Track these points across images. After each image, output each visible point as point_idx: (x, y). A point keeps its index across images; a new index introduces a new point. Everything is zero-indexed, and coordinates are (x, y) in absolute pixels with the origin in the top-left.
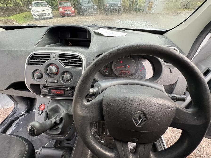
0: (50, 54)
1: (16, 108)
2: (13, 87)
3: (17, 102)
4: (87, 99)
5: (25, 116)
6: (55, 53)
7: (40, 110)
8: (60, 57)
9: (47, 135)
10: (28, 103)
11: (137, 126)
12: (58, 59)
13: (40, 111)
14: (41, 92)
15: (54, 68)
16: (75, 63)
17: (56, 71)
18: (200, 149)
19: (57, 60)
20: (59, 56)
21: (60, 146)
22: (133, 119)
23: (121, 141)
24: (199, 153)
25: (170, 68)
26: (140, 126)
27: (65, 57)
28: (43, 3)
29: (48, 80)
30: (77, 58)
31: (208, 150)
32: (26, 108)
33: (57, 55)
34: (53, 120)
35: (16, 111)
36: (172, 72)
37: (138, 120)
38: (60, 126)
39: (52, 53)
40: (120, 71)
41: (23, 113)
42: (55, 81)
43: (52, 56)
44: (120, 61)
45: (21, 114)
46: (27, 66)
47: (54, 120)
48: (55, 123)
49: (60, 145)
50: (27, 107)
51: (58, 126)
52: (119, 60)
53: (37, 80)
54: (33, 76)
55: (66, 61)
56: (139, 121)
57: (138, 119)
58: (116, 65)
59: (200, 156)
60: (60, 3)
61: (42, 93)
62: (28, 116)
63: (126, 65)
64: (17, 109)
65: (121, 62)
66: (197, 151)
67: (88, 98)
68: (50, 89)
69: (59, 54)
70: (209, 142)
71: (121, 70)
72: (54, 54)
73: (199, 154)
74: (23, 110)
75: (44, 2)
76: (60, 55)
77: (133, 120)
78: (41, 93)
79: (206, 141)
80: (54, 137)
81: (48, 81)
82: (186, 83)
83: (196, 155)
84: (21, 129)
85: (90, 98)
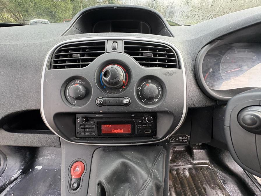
0: (104, 43)
1: (3, 167)
2: (5, 126)
3: (5, 155)
4: (177, 139)
5: (19, 180)
7: (73, 177)
10: (26, 154)
12: (123, 51)
13: (73, 180)
14: (77, 131)
16: (160, 60)
19: (122, 53)
20: (125, 47)
27: (138, 49)
30: (164, 50)
32: (23, 165)
33: (121, 45)
35: (1, 172)
39: (107, 40)
41: (15, 176)
42: (122, 101)
43: (109, 47)
45: (13, 179)
46: (47, 70)
50: (25, 162)
53: (74, 102)
54: (63, 93)
55: (142, 55)
61: (78, 135)
62: (25, 179)
64: (3, 170)
67: (178, 137)
68: (99, 124)
69: (125, 42)
72: (114, 42)
74: (17, 170)
85: (182, 136)
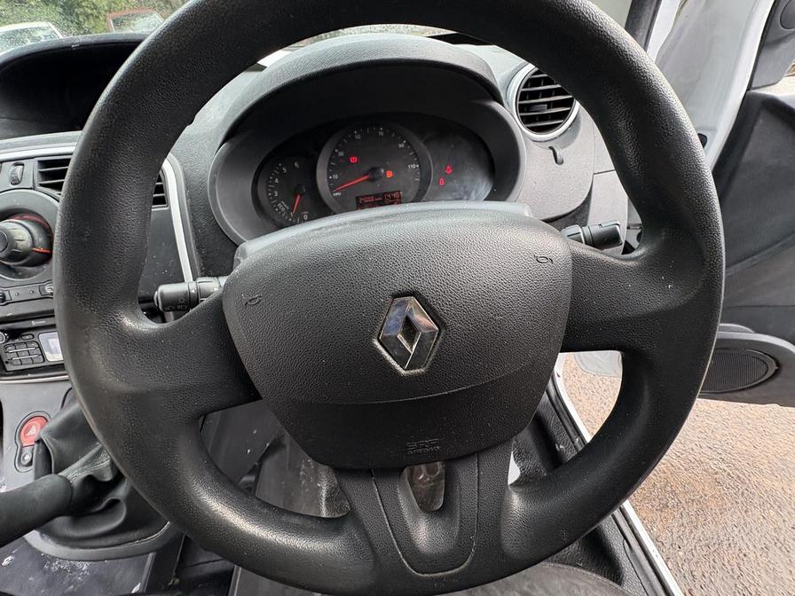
6: (18, 162)
7: (25, 444)
8: (45, 175)
9: (72, 547)
11: (403, 372)
12: (41, 185)
13: (26, 450)
14: (4, 361)
15: (19, 226)
17: (40, 239)
18: (725, 451)
19: (33, 188)
20: (41, 173)
21: (177, 581)
22: (376, 343)
23: (370, 471)
24: (723, 466)
25: (551, 148)
26: (418, 371)
28: (40, 28)
29: (7, 293)
31: (752, 449)
33: (32, 169)
34: (75, 473)
36: (562, 162)
37: (404, 343)
38: (121, 492)
39: (1, 162)
40: (357, 198)
42: (44, 290)
44: (347, 158)
47: (83, 471)
48: (90, 480)
49: (177, 576)
51: (111, 494)
52: (341, 154)
56: (408, 349)
57: (400, 336)
58: (336, 177)
59: (729, 474)
60: (114, 21)
61: (10, 368)
63: (374, 170)
65: (354, 160)
66: (716, 462)
69: (39, 161)
70: (750, 421)
71: (358, 195)
72: (17, 165)
73: (726, 468)
75: (43, 24)
76: (44, 164)
77: (379, 347)
78: (4, 368)
79: (739, 420)
80: (106, 547)
81: (8, 298)
82: (626, 197)
83: (717, 476)
84: (10, 558)
